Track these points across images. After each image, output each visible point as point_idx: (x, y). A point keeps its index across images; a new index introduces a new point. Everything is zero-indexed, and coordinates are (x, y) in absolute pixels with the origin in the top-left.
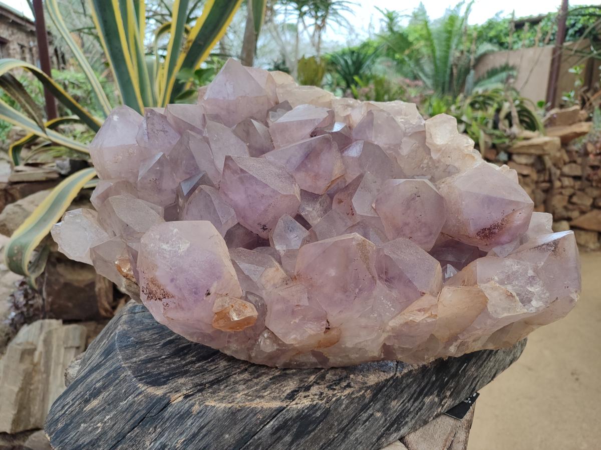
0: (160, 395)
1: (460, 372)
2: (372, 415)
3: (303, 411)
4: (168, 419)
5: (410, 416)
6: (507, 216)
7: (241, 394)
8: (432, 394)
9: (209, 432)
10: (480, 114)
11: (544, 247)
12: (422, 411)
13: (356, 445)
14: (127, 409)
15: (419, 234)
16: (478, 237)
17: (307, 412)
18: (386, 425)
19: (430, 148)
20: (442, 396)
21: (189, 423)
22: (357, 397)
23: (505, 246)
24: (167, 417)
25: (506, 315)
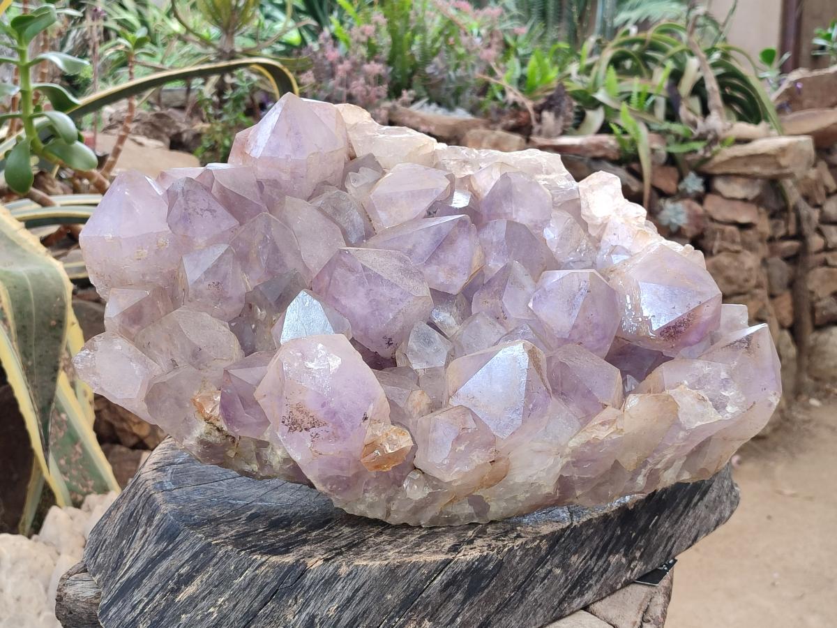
0: (291, 562)
1: (651, 526)
2: (550, 571)
3: (473, 563)
4: (310, 587)
5: (595, 578)
6: (693, 310)
7: (392, 552)
8: (618, 552)
9: (367, 594)
10: (635, 85)
11: (737, 344)
12: (608, 574)
13: (536, 607)
14: (249, 584)
15: (591, 338)
16: (662, 338)
17: (478, 565)
18: (568, 585)
19: (588, 222)
20: (630, 557)
21: (339, 588)
22: (531, 548)
23: (693, 347)
24: (308, 584)
25: (699, 423)
